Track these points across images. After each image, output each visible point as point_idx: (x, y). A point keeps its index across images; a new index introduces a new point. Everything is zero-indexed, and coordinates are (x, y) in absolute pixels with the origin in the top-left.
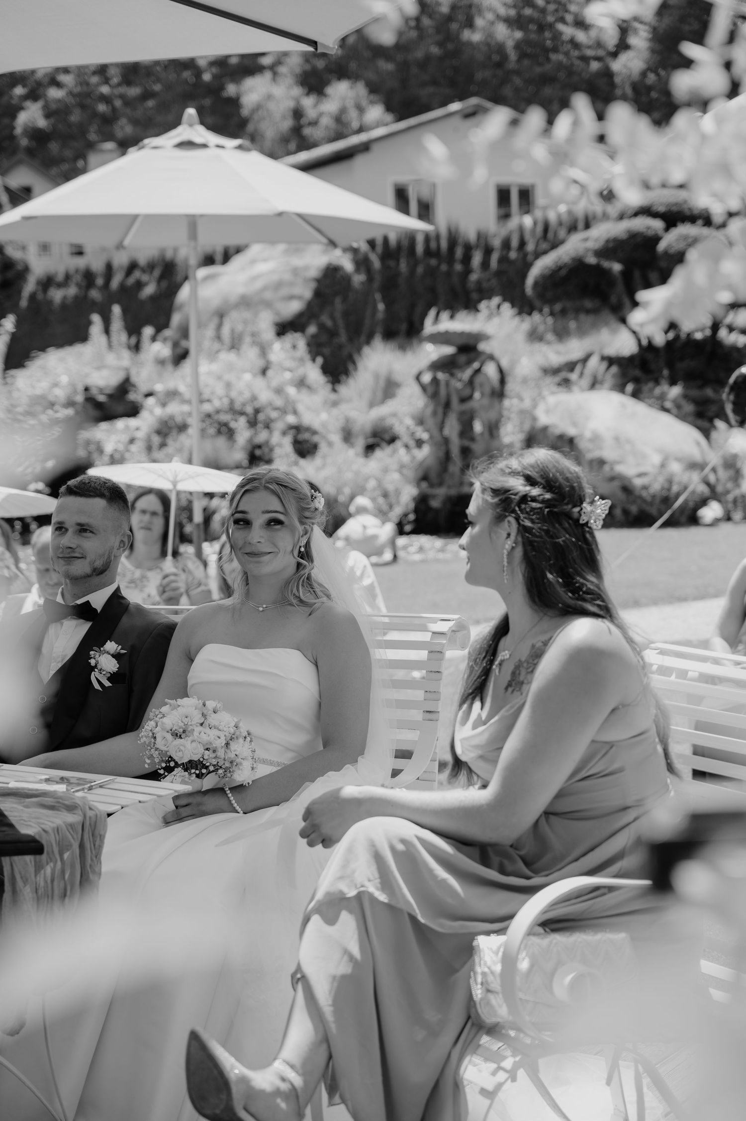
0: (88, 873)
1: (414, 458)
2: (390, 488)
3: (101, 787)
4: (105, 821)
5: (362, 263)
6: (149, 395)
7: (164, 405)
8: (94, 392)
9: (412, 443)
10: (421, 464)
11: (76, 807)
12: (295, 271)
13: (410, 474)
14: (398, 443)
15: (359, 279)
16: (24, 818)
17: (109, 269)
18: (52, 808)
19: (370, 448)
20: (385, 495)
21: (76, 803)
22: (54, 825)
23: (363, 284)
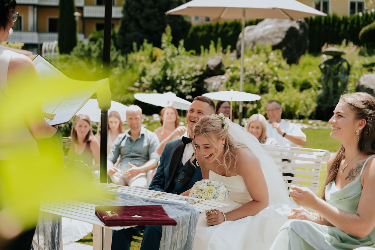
0: (191, 232)
1: (316, 94)
2: (308, 103)
3: (198, 203)
4: (199, 215)
5: (303, 26)
6: (228, 68)
8: (210, 66)
9: (316, 88)
11: (189, 209)
12: (280, 29)
14: (312, 89)
16: (171, 212)
17: (218, 25)
18: (181, 209)
19: (302, 90)
20: (306, 106)
22: (181, 216)
23: (303, 33)
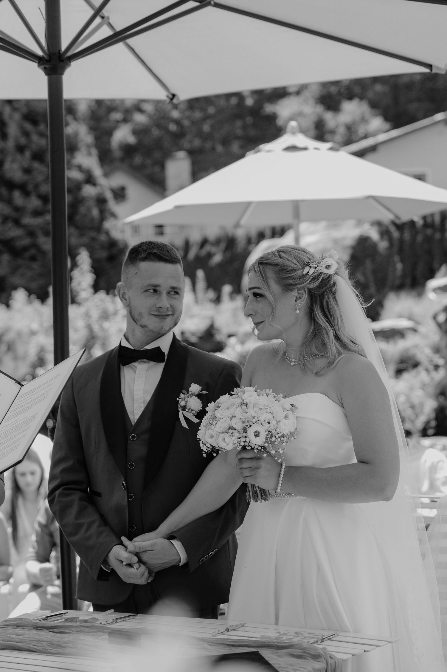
1: (432, 379)
2: (416, 401)
3: (329, 639)
5: (385, 233)
6: (230, 336)
7: (242, 343)
8: (188, 335)
9: (431, 367)
10: (439, 383)
11: (320, 656)
12: (336, 242)
13: (431, 390)
14: (420, 369)
15: (383, 245)
17: (187, 246)
18: (299, 657)
19: (399, 372)
20: (413, 407)
21: (319, 653)
23: (387, 249)
